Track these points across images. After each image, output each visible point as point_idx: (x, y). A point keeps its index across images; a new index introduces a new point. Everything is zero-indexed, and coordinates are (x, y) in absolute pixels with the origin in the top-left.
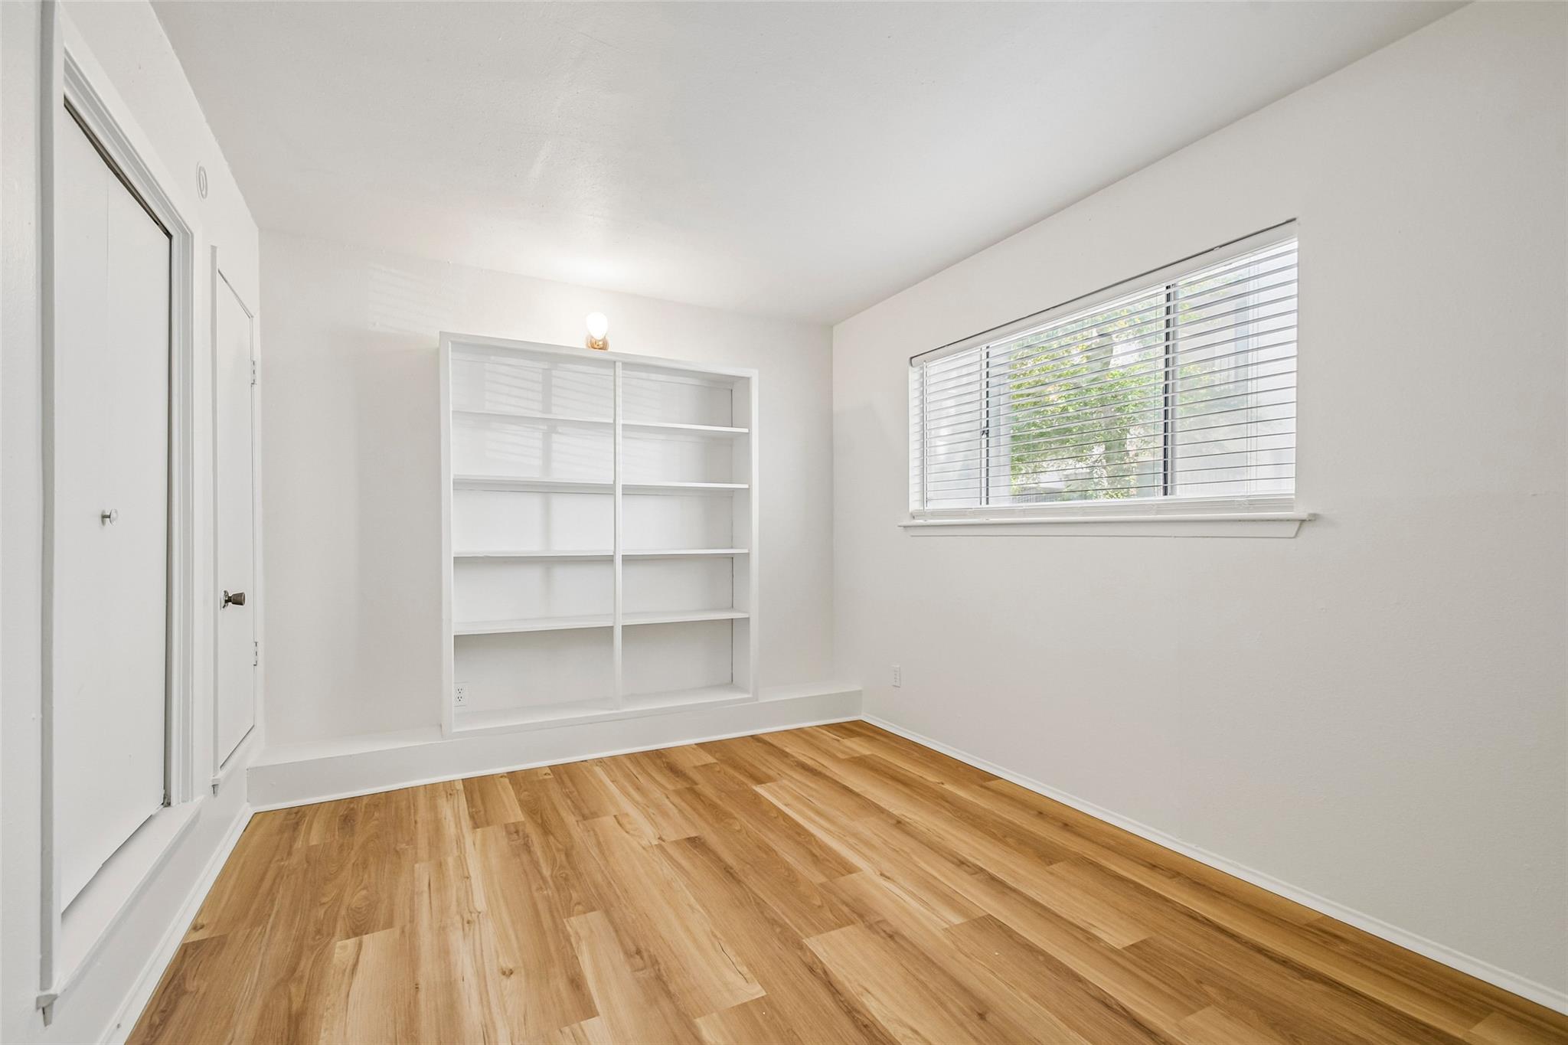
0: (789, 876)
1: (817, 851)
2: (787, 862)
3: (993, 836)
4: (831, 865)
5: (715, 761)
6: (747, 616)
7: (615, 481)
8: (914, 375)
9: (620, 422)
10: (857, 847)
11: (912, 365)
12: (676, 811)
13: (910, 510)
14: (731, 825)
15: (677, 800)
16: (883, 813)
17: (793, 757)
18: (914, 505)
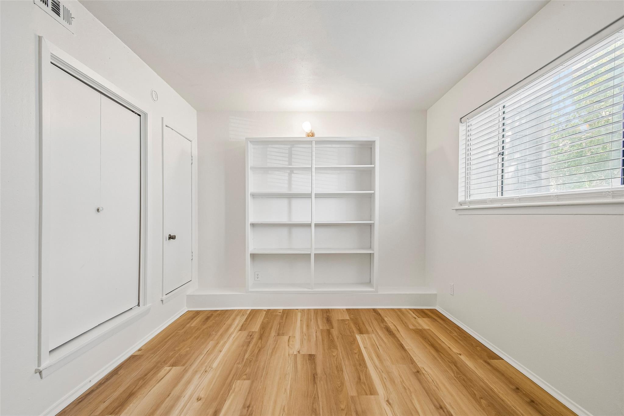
0: (339, 387)
1: (363, 377)
2: (344, 379)
3: (474, 396)
4: (364, 387)
5: (349, 319)
6: (373, 253)
7: (311, 192)
8: (462, 128)
9: (314, 166)
10: (385, 380)
11: (461, 122)
12: (315, 339)
13: (459, 201)
14: (333, 352)
15: (319, 334)
16: (412, 364)
17: (386, 323)
18: (461, 198)
